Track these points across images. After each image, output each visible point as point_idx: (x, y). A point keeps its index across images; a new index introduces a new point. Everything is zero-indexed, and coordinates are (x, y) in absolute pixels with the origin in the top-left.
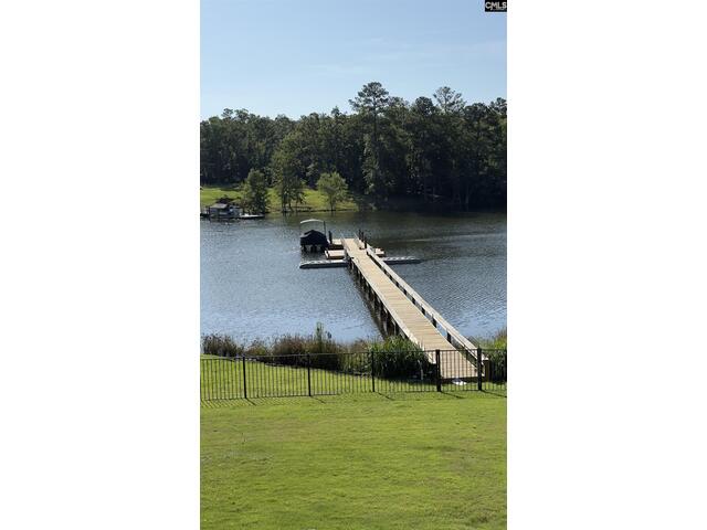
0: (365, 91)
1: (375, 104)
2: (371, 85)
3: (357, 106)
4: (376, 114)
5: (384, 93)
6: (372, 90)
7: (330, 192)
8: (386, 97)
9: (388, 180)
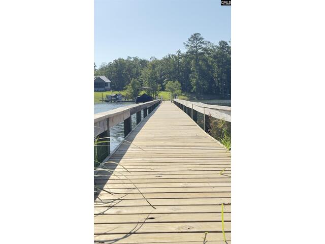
0: (192, 37)
1: (197, 44)
2: (195, 35)
3: (188, 46)
4: (197, 50)
5: (201, 39)
6: (195, 37)
7: (172, 90)
8: (203, 40)
9: (204, 85)
